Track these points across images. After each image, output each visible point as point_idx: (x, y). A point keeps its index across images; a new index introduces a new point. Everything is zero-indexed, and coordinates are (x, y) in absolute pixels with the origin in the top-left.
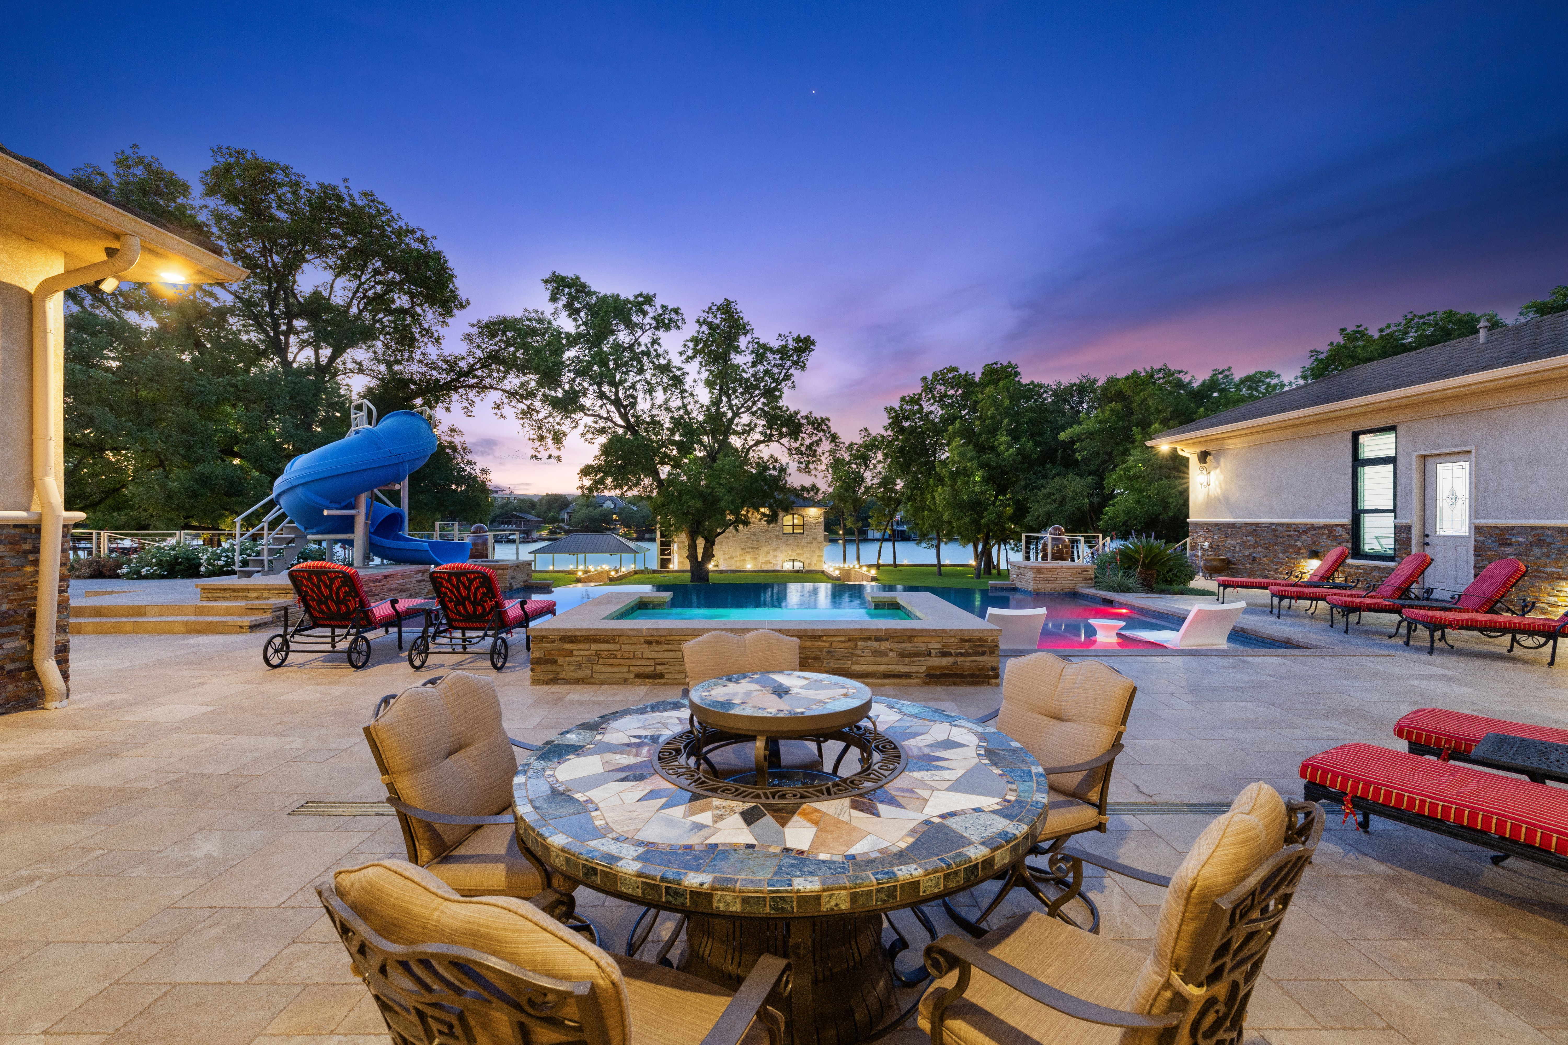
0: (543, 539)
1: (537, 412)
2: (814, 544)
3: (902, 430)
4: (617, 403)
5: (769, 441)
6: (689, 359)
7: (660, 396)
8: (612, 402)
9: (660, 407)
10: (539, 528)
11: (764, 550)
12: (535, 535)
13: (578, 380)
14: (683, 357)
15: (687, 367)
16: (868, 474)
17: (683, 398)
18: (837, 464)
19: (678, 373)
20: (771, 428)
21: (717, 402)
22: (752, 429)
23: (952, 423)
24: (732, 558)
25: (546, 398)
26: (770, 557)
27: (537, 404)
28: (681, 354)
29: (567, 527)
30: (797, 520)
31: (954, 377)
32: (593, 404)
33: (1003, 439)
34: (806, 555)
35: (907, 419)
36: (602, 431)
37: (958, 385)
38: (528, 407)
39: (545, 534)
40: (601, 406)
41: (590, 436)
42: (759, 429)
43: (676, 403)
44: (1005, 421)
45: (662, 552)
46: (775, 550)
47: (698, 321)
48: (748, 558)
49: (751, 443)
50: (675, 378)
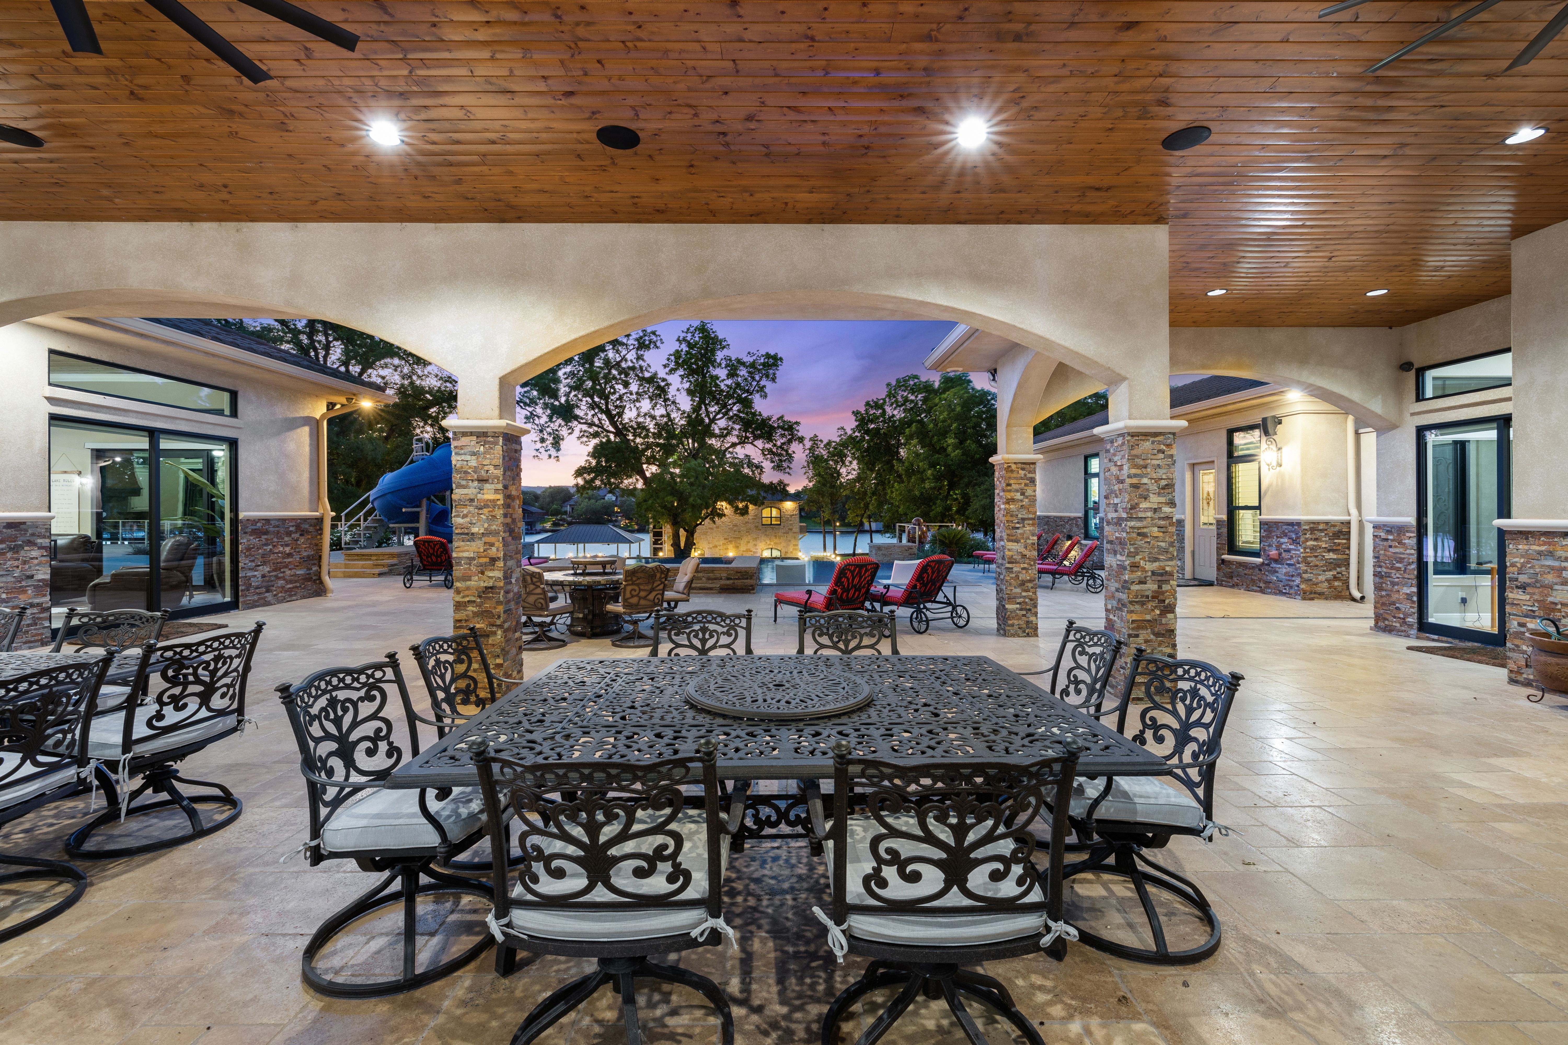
0: (547, 531)
1: (539, 417)
2: (791, 534)
3: (867, 432)
4: (608, 412)
5: (744, 443)
6: (672, 371)
7: (645, 405)
8: (602, 411)
9: (645, 415)
10: (543, 521)
11: (745, 539)
12: (539, 527)
13: (573, 393)
14: (667, 370)
15: (671, 379)
16: (843, 471)
17: (666, 406)
18: (815, 461)
19: (662, 384)
20: (746, 431)
21: (696, 409)
22: (728, 434)
23: (909, 426)
24: (716, 546)
25: (546, 406)
26: (750, 546)
27: (539, 410)
28: (665, 366)
29: (569, 519)
30: (775, 512)
31: (915, 384)
32: (586, 414)
33: (951, 441)
34: (783, 544)
35: (872, 421)
36: (596, 435)
37: (919, 391)
38: (531, 413)
39: (548, 525)
40: (593, 416)
41: (585, 439)
42: (735, 433)
43: (660, 411)
44: (954, 425)
45: (655, 543)
46: (755, 539)
47: (678, 340)
48: (730, 546)
49: (727, 445)
50: (659, 387)
